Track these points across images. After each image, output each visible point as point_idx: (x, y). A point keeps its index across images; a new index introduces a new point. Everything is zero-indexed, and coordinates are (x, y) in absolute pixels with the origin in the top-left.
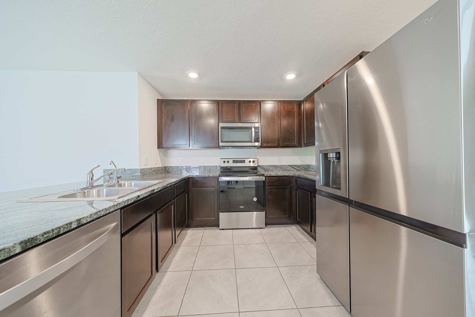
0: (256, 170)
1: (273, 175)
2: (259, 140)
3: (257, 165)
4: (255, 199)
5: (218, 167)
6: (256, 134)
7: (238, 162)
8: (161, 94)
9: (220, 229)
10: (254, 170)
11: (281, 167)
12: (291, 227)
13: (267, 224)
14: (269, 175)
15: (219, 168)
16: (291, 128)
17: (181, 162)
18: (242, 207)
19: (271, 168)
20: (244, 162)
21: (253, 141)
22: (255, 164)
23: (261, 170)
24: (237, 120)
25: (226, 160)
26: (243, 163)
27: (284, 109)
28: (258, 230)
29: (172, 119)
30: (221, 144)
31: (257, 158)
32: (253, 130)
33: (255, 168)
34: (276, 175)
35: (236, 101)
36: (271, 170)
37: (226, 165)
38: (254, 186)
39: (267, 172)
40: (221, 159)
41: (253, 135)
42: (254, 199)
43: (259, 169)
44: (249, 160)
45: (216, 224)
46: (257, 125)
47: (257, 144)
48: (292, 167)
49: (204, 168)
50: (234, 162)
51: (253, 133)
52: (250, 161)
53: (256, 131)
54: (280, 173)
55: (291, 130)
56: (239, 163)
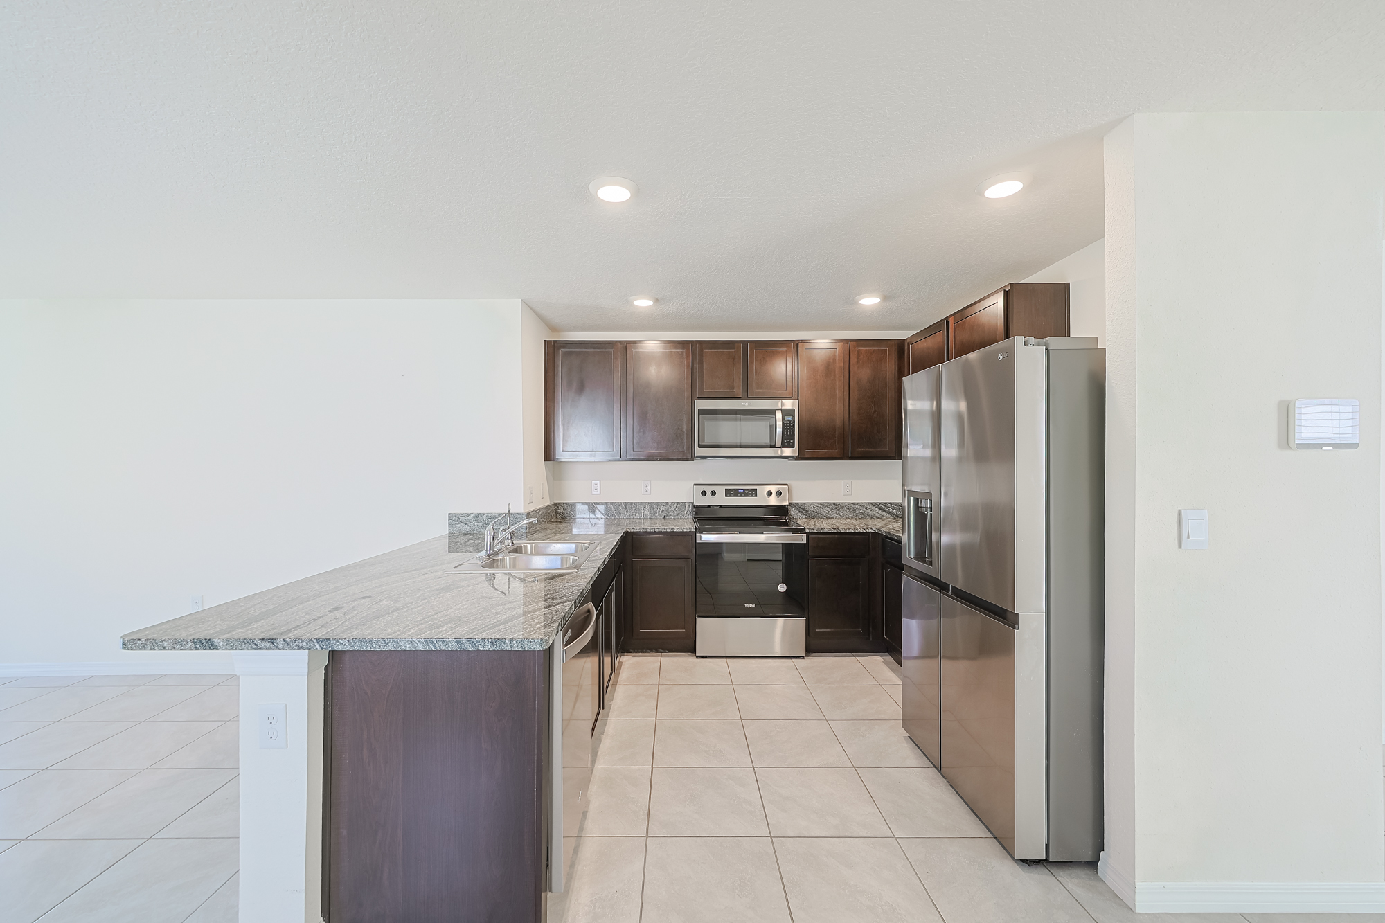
0: (786, 516)
1: (826, 531)
2: (794, 442)
3: (787, 504)
4: (782, 588)
5: (687, 506)
6: (787, 426)
7: (739, 495)
8: (553, 329)
9: (697, 657)
10: (779, 516)
11: (853, 509)
12: (869, 657)
13: (811, 650)
14: (815, 531)
15: (689, 509)
16: (875, 411)
17: (593, 493)
18: (751, 605)
19: (825, 511)
20: (753, 493)
21: (778, 443)
22: (785, 500)
23: (800, 514)
24: (738, 391)
25: (708, 490)
26: (752, 496)
27: (858, 362)
28: (789, 661)
29: (581, 389)
30: (699, 451)
31: (787, 485)
32: (779, 415)
33: (782, 511)
34: (833, 531)
35: (736, 344)
36: (826, 514)
37: (708, 501)
38: (779, 557)
39: (812, 522)
40: (695, 485)
41: (779, 428)
42: (779, 588)
43: (793, 512)
44: (768, 488)
45: (688, 645)
46: (789, 404)
47: (788, 452)
48: (881, 509)
49: (652, 509)
50: (729, 493)
51: (777, 423)
52: (769, 491)
53: (786, 418)
54: (846, 525)
55: (875, 415)
56: (741, 496)
